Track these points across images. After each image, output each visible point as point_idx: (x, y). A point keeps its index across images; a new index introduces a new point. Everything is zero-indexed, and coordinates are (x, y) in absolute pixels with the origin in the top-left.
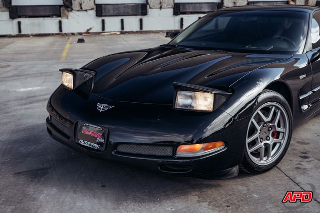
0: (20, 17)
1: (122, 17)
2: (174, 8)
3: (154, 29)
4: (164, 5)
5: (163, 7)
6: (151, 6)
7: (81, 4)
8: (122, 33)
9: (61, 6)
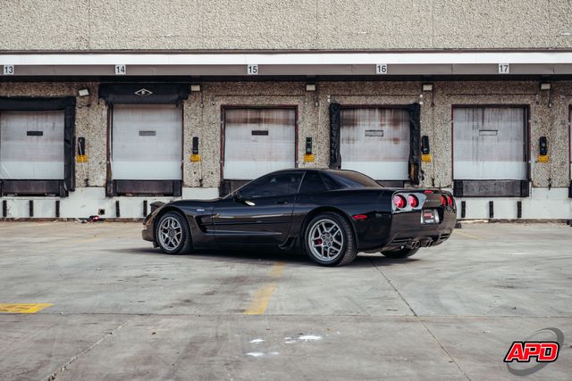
1: (491, 199)
2: (570, 188)
3: (539, 218)
4: (555, 183)
5: (553, 185)
6: (535, 184)
7: (433, 180)
8: (490, 221)
9: (404, 181)
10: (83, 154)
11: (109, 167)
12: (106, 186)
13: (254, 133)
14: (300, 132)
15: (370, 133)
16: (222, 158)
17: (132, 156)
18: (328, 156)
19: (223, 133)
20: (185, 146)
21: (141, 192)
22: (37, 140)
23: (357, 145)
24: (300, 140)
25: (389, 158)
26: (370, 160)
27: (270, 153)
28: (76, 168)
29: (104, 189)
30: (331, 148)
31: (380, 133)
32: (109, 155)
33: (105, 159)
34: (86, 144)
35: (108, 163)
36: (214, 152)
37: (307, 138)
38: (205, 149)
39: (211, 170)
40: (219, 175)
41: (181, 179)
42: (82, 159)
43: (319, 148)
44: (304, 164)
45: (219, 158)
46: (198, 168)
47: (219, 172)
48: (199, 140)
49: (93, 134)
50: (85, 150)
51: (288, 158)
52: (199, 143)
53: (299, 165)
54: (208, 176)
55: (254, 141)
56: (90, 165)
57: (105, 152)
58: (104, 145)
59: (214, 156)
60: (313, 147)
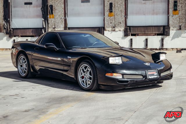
10: (52, 14)
11: (65, 20)
16: (126, 14)
17: (78, 14)
20: (105, 8)
22: (30, 7)
24: (170, 2)
27: (153, 10)
28: (49, 22)
32: (65, 14)
33: (64, 16)
34: (53, 8)
35: (65, 18)
36: (121, 11)
37: (174, 1)
38: (116, 9)
39: (120, 21)
40: (124, 24)
41: (103, 26)
42: (52, 17)
43: (181, 7)
44: (173, 16)
45: (124, 15)
46: (113, 20)
47: (124, 22)
48: (113, 4)
49: (57, 3)
50: (53, 12)
51: (163, 13)
52: (113, 6)
53: (170, 17)
54: (118, 25)
55: (144, 4)
56: (56, 20)
57: (63, 12)
58: (63, 9)
59: (121, 13)
60: (178, 7)
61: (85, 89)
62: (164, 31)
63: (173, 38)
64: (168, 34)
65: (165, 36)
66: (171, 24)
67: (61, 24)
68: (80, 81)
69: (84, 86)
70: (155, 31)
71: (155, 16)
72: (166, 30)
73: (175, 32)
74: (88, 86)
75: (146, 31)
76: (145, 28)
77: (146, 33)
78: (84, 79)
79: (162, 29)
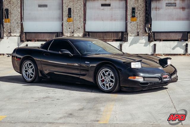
0: (155, 41)
10: (8, 18)
11: (22, 25)
12: (20, 36)
13: (102, 5)
14: (128, 4)
15: (169, 5)
16: (85, 20)
17: (35, 19)
18: (144, 18)
19: (85, 5)
20: (64, 13)
21: (40, 39)
23: (161, 11)
25: (179, 19)
26: (168, 20)
27: (112, 16)
28: (4, 26)
29: (20, 37)
30: (146, 13)
31: (175, 5)
32: (22, 18)
33: (20, 21)
34: (9, 12)
35: (22, 23)
36: (80, 16)
37: (132, 8)
38: (75, 15)
39: (78, 27)
40: (83, 29)
41: (62, 32)
42: (7, 21)
43: (139, 13)
44: (131, 23)
45: (83, 20)
46: (71, 26)
47: (83, 28)
48: (72, 10)
49: (13, 7)
50: (9, 16)
51: (122, 19)
52: (72, 11)
53: (128, 23)
54: (77, 30)
55: (102, 10)
56: (12, 24)
57: (20, 17)
58: (19, 13)
59: (80, 19)
60: (136, 13)
61: (106, 91)
62: (122, 37)
63: (131, 44)
64: (126, 40)
65: (123, 42)
66: (129, 31)
67: (18, 29)
68: (100, 84)
69: (105, 88)
70: (114, 37)
71: (114, 22)
72: (124, 36)
73: (133, 38)
74: (109, 89)
75: (105, 37)
76: (104, 34)
77: (105, 39)
78: (105, 82)
79: (120, 34)
